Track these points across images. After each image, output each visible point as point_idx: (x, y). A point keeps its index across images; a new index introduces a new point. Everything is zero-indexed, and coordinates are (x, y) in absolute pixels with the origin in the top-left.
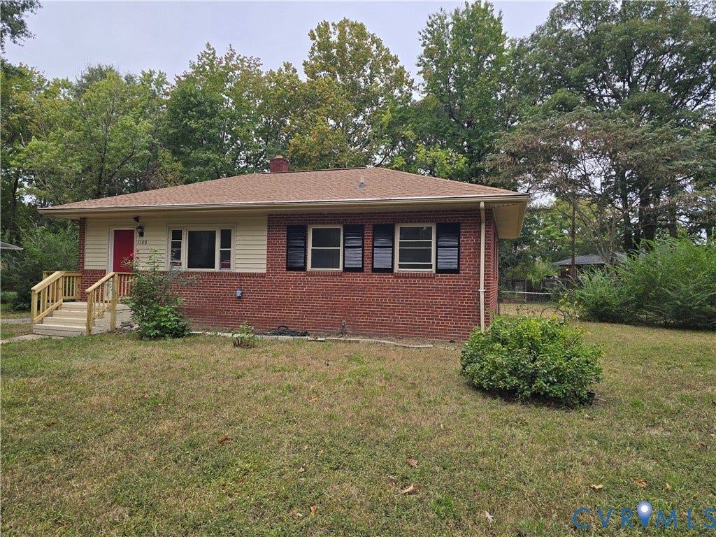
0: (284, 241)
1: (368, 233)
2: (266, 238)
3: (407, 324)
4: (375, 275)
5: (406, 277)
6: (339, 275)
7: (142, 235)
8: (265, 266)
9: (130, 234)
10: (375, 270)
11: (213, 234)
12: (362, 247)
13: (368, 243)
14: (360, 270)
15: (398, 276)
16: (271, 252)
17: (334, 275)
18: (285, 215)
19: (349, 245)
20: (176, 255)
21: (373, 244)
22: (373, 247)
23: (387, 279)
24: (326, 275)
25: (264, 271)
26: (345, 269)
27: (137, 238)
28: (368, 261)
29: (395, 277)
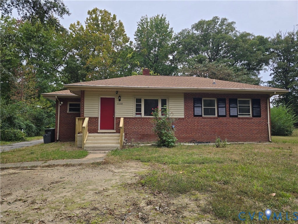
0: (192, 104)
1: (227, 102)
2: (183, 103)
3: (243, 137)
4: (231, 119)
5: (242, 119)
6: (216, 118)
7: (120, 100)
8: (183, 115)
9: (113, 100)
10: (231, 116)
11: (157, 101)
12: (225, 107)
13: (228, 105)
14: (225, 116)
15: (239, 118)
16: (186, 109)
17: (214, 118)
18: (192, 93)
19: (220, 106)
20: (138, 110)
21: (230, 106)
22: (230, 107)
23: (236, 119)
24: (211, 118)
25: (183, 117)
26: (219, 116)
27: (117, 102)
28: (228, 113)
29: (238, 119)
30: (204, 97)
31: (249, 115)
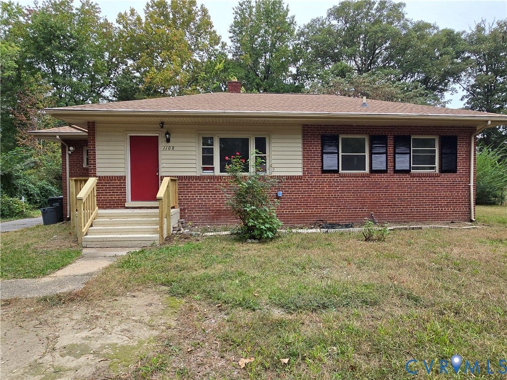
0: (319, 148)
1: (390, 142)
2: (301, 145)
3: (420, 212)
4: (396, 176)
5: (420, 177)
6: (368, 176)
7: (168, 141)
8: (301, 170)
9: (154, 141)
10: (396, 172)
11: (245, 142)
12: (386, 153)
13: (390, 150)
14: (385, 172)
15: (414, 176)
16: (306, 158)
17: (363, 176)
18: (319, 125)
19: (375, 152)
20: (207, 160)
21: (394, 151)
22: (395, 153)
23: (406, 178)
24: (356, 176)
25: (301, 174)
26: (372, 171)
27: (162, 144)
28: (390, 164)
29: (411, 177)
30: (344, 133)
31: (433, 168)
